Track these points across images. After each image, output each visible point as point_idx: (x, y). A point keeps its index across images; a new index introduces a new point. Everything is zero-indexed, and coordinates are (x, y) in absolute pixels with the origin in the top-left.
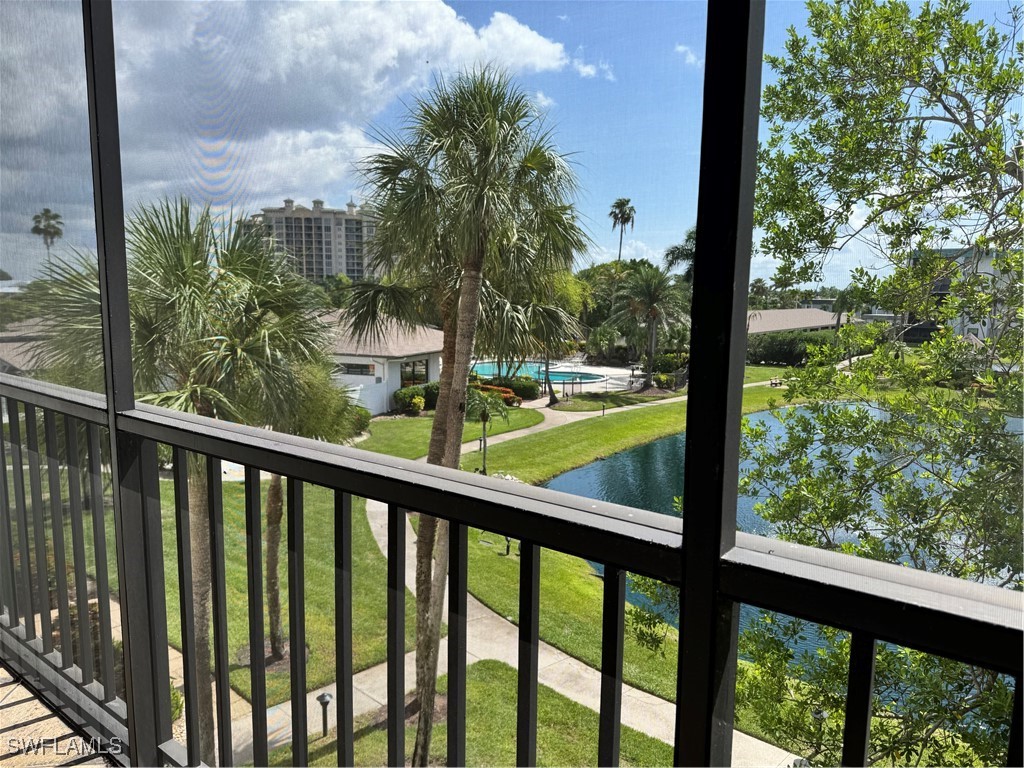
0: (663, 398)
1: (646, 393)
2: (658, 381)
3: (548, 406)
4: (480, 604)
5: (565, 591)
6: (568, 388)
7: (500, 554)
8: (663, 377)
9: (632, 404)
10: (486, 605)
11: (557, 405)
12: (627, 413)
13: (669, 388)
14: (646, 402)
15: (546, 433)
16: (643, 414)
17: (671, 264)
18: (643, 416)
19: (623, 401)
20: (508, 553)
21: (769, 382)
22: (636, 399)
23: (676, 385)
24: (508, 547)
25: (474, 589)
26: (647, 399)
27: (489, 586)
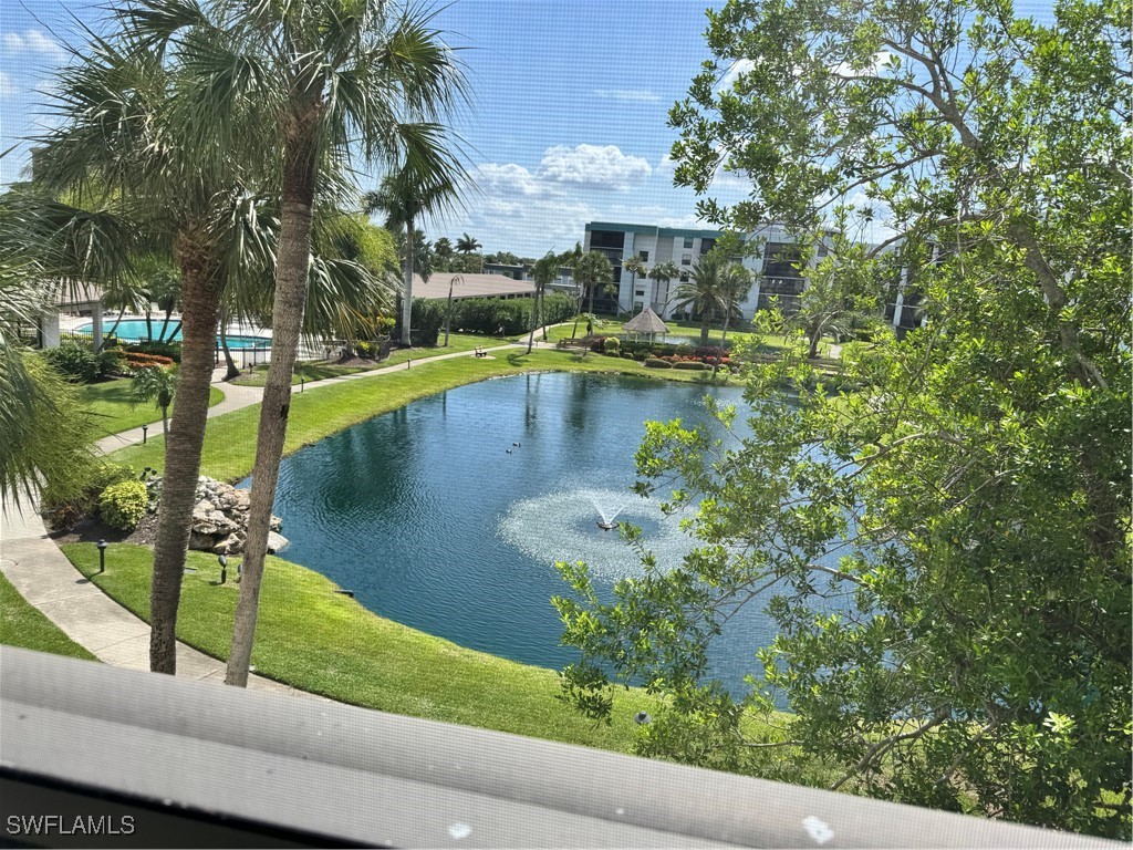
0: (366, 370)
1: (347, 365)
2: (360, 350)
3: (225, 380)
4: (204, 656)
5: (314, 619)
6: (250, 357)
7: (213, 584)
8: (365, 345)
9: (333, 377)
10: (213, 656)
11: (238, 379)
12: (332, 387)
13: (372, 358)
14: (348, 374)
15: (232, 416)
16: (349, 389)
17: (367, 212)
18: (350, 391)
19: (322, 373)
20: (224, 581)
21: (474, 352)
22: (337, 371)
23: (379, 354)
24: (224, 573)
25: (190, 636)
26: (350, 371)
27: (210, 630)
